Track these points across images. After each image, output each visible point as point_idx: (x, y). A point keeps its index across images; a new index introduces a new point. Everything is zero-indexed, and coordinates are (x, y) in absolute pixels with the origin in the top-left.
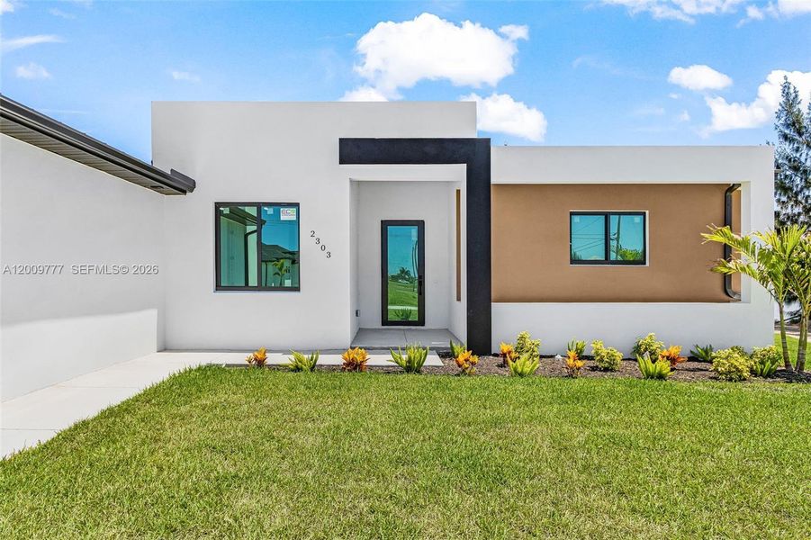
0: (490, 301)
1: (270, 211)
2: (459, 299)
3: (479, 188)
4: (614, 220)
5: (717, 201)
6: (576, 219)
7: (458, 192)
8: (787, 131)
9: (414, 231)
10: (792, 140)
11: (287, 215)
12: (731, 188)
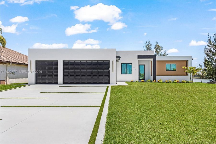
0: (156, 76)
1: (128, 64)
2: (151, 75)
3: (155, 61)
4: (172, 65)
5: (185, 63)
6: (167, 65)
7: (151, 61)
8: (209, 45)
9: (143, 66)
10: (210, 46)
11: (130, 65)
12: (187, 61)
